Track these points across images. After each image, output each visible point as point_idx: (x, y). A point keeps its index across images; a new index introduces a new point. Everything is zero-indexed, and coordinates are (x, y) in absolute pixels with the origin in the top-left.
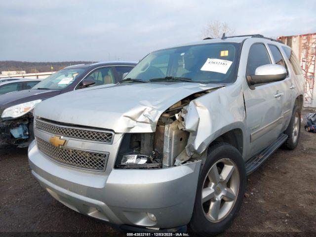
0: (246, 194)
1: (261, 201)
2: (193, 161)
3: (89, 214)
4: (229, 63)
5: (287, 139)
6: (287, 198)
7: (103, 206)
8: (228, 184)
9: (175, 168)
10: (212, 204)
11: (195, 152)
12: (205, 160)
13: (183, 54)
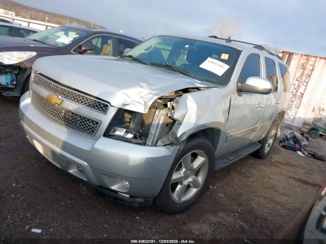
0: (210, 187)
1: (222, 195)
2: (173, 146)
3: (70, 171)
4: (227, 67)
5: (260, 148)
6: (244, 197)
7: (85, 166)
8: (197, 173)
9: (156, 148)
10: (179, 187)
11: (177, 139)
12: (183, 147)
13: (187, 46)
